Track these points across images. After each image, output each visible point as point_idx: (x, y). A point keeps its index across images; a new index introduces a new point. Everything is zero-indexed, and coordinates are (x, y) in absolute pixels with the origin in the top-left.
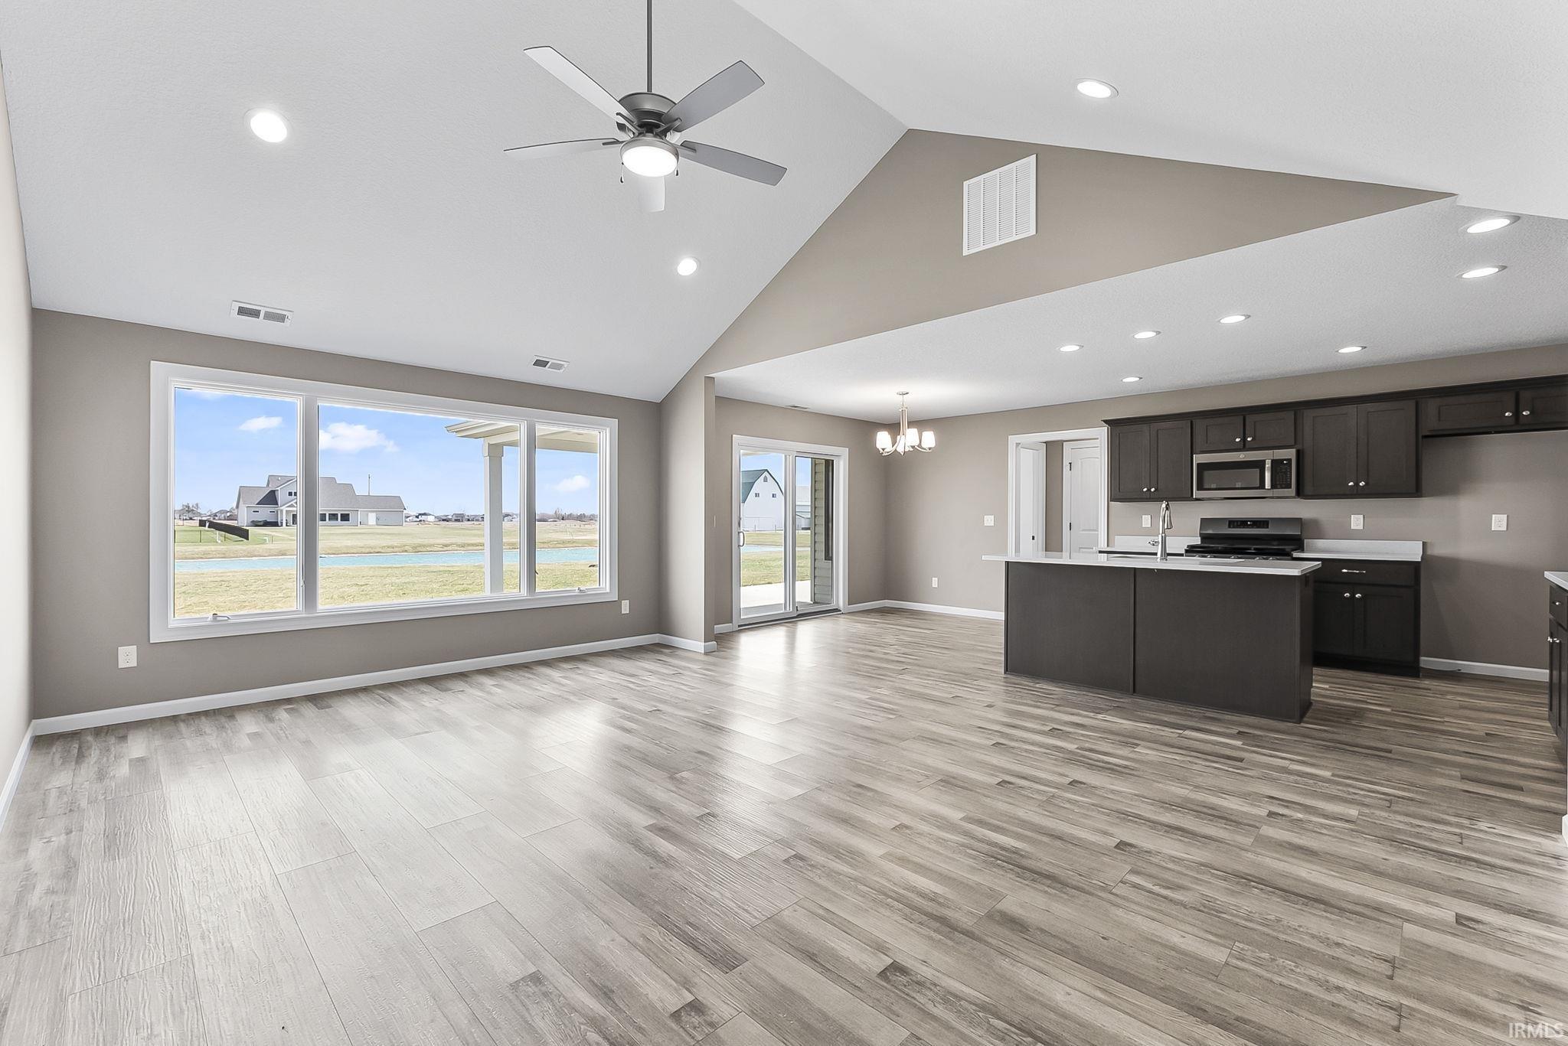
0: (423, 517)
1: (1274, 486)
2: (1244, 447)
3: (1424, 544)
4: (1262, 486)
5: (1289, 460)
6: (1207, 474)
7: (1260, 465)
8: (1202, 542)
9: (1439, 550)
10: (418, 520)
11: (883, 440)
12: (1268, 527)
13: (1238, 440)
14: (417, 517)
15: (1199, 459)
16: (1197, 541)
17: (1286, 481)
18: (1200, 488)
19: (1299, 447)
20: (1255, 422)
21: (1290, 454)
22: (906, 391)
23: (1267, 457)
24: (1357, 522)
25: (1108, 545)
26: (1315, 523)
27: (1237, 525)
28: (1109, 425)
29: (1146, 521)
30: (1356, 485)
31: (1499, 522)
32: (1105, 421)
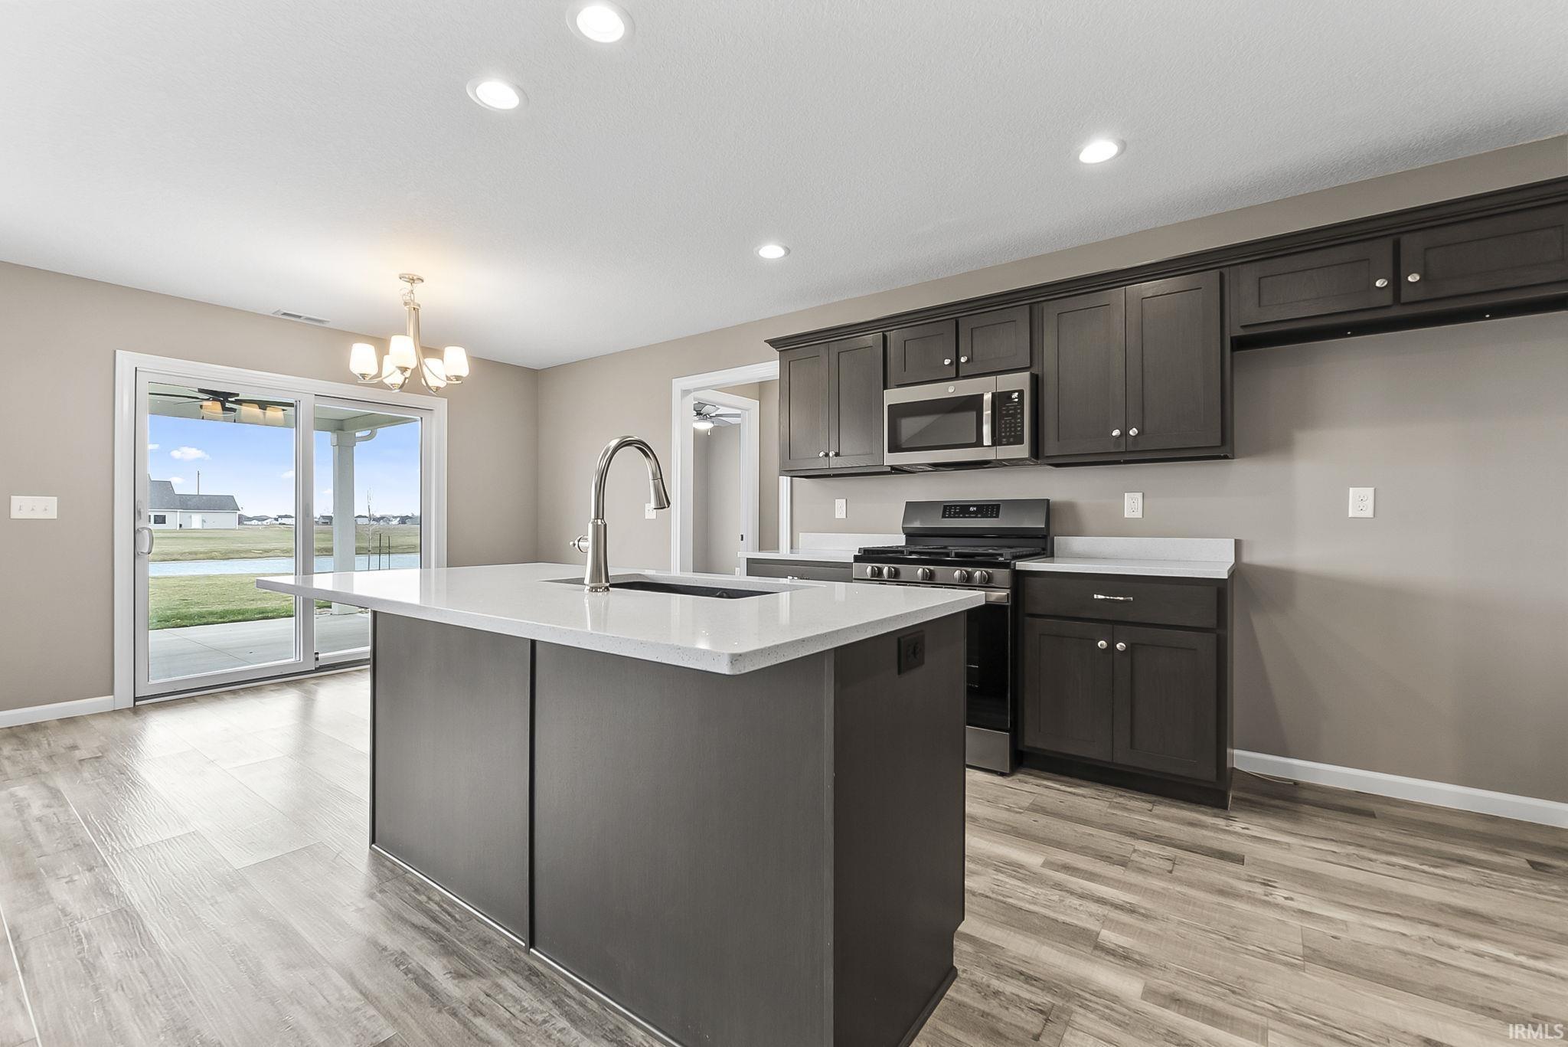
0: (284, 521)
1: (996, 442)
2: (955, 374)
3: (1238, 544)
4: (979, 443)
5: (1021, 393)
6: (903, 424)
7: (973, 403)
8: (906, 542)
9: (1258, 556)
10: (278, 523)
11: (362, 358)
12: (997, 516)
13: (948, 361)
14: (276, 520)
15: (894, 396)
16: (899, 540)
17: (1015, 429)
18: (894, 447)
19: (1035, 370)
20: (974, 328)
21: (1019, 382)
22: (419, 273)
23: (986, 388)
24: (1132, 506)
25: (792, 548)
26: (1070, 507)
27: (955, 513)
28: (776, 349)
29: (840, 508)
30: (1125, 433)
31: (1360, 502)
32: (773, 343)
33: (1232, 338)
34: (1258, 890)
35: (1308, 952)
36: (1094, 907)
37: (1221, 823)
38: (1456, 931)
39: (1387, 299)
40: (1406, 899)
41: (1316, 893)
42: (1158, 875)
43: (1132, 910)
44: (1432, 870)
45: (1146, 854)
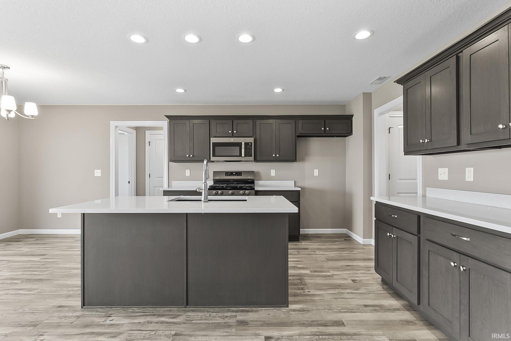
1: (245, 156)
2: (233, 136)
3: (295, 182)
4: (240, 155)
5: (251, 143)
6: (217, 148)
7: (239, 145)
8: (214, 183)
12: (241, 176)
13: (230, 132)
15: (213, 140)
17: (250, 153)
18: (214, 156)
19: (255, 137)
20: (237, 124)
21: (251, 140)
23: (243, 141)
24: (273, 173)
25: (168, 187)
26: (258, 173)
27: (229, 174)
28: (168, 119)
29: (188, 173)
30: (276, 156)
31: (316, 173)
32: (167, 116)
33: (297, 136)
34: (314, 253)
35: (327, 259)
36: (292, 262)
37: (300, 244)
38: (342, 251)
39: (323, 132)
40: (333, 249)
41: (322, 251)
42: (297, 255)
43: (299, 261)
44: (333, 243)
45: (293, 252)
